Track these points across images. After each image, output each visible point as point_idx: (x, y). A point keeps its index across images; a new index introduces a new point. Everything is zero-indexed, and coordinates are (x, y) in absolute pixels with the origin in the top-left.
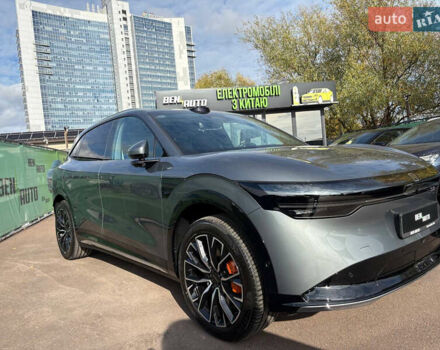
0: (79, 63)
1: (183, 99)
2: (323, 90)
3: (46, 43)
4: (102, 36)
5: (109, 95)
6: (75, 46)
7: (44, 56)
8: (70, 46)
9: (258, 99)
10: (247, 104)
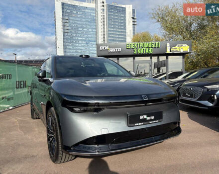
0: (80, 28)
1: (109, 47)
2: (184, 45)
3: (67, 18)
4: (92, 14)
5: (93, 43)
6: (79, 19)
7: (65, 24)
8: (77, 19)
9: (147, 49)
10: (141, 51)
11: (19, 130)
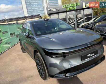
1: (53, 9)
5: (41, 5)
9: (73, 7)
10: (70, 9)
11: (19, 60)
